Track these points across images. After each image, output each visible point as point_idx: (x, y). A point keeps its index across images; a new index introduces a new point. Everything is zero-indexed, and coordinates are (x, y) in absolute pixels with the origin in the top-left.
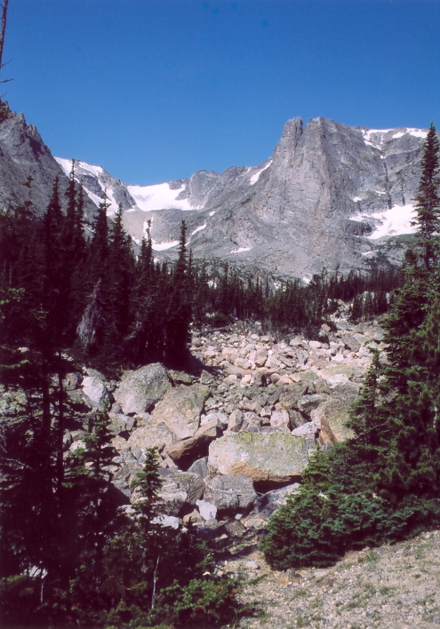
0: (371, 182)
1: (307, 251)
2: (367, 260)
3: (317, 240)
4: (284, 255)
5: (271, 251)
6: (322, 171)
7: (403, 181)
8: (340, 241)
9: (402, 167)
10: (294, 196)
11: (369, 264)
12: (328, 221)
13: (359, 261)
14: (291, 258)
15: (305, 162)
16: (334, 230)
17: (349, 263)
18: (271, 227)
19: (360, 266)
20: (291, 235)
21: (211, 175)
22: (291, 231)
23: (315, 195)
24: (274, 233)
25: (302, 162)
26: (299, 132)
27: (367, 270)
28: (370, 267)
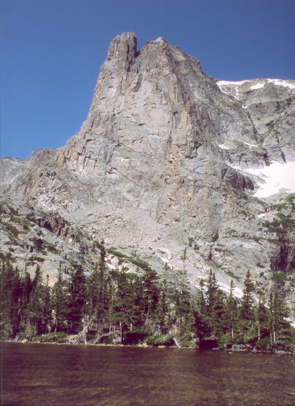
0: (236, 130)
1: (154, 214)
2: (267, 224)
3: (174, 194)
4: (116, 222)
5: (92, 218)
6: (172, 96)
7: (277, 133)
8: (215, 193)
9: (272, 118)
10: (128, 134)
11: (271, 230)
12: (190, 164)
13: (254, 224)
14: (129, 226)
15: (144, 84)
16: (201, 177)
17: (237, 228)
18: (91, 186)
19: (258, 234)
20: (125, 194)
21: (16, 163)
22: (123, 189)
23: (164, 129)
24: (96, 194)
25: (139, 84)
26: (132, 53)
27: (270, 241)
28: (274, 236)
